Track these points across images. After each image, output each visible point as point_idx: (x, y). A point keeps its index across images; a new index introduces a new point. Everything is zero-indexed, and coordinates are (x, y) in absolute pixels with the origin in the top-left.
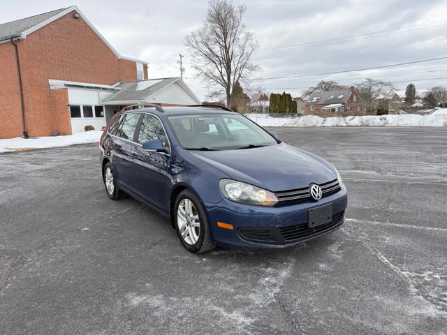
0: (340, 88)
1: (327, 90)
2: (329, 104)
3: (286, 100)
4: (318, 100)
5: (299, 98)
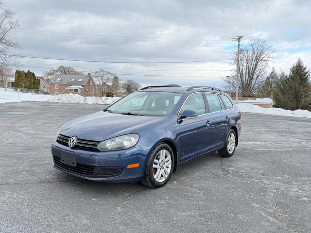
1: (66, 73)
2: (71, 85)
3: (31, 78)
4: (61, 80)
5: (41, 77)
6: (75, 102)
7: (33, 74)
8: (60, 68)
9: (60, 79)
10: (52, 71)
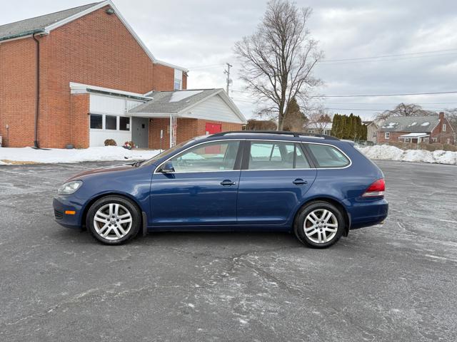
0: (424, 113)
1: (407, 114)
2: (409, 133)
3: (353, 124)
4: (395, 126)
5: (370, 122)
6: (386, 158)
7: (358, 119)
8: (399, 107)
9: (393, 124)
10: (387, 113)
